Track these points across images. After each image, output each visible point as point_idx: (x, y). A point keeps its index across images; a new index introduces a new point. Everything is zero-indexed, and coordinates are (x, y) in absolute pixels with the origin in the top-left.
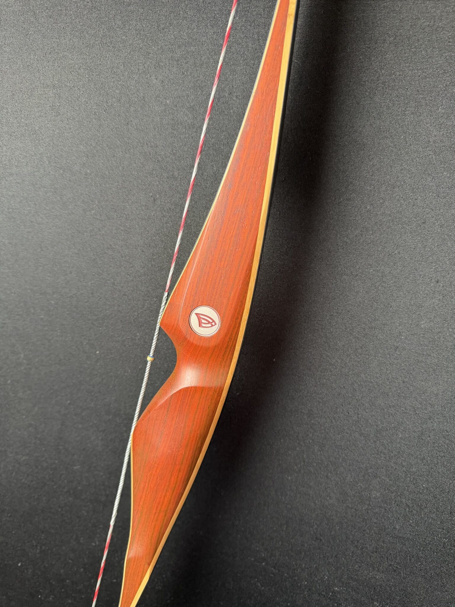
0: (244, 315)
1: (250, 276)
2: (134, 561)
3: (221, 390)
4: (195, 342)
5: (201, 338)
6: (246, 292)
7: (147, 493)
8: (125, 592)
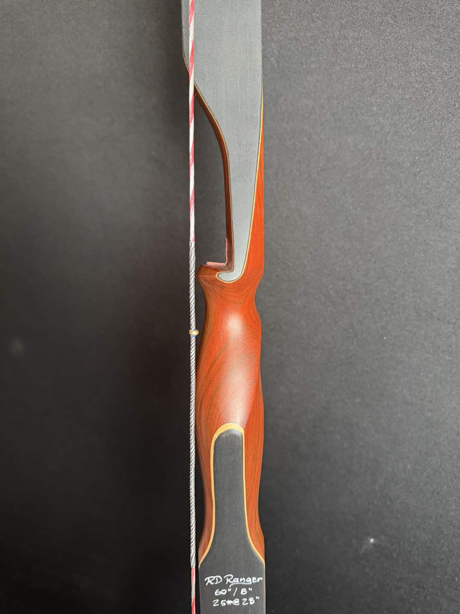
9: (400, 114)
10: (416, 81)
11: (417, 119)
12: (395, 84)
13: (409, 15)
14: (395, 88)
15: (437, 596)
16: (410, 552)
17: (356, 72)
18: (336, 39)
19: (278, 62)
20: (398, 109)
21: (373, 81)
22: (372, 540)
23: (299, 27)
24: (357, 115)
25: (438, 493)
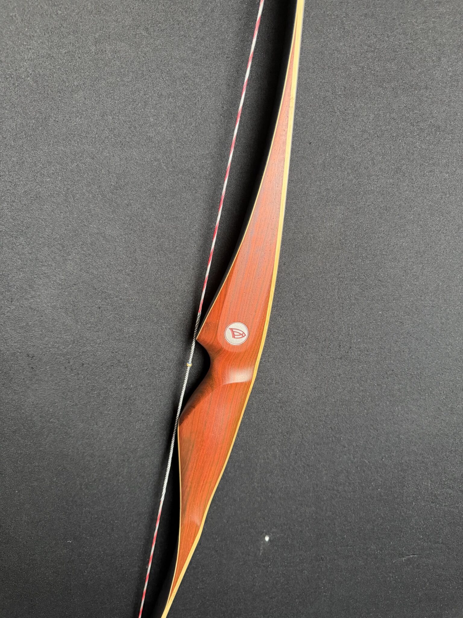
0: (265, 325)
1: (269, 297)
2: (188, 526)
3: (250, 382)
4: (229, 350)
5: (234, 347)
6: (267, 309)
7: (195, 471)
8: (181, 551)
9: (176, 121)
10: (183, 89)
11: (194, 125)
12: (164, 93)
13: (160, 27)
14: (165, 97)
15: (335, 560)
16: (301, 531)
17: (124, 85)
18: (94, 53)
19: (36, 82)
20: (174, 116)
21: (142, 93)
22: (267, 539)
23: (49, 43)
24: (135, 127)
25: (308, 465)
